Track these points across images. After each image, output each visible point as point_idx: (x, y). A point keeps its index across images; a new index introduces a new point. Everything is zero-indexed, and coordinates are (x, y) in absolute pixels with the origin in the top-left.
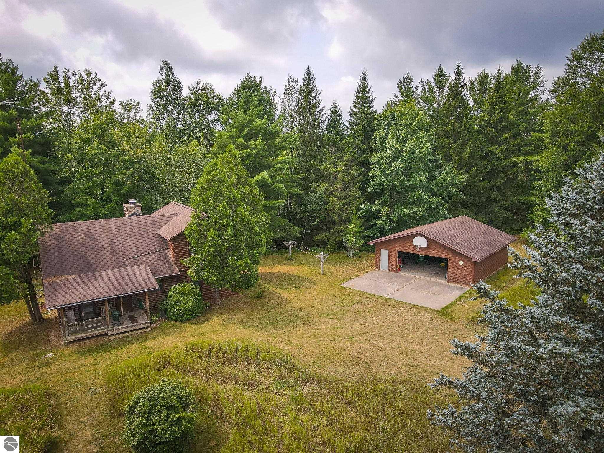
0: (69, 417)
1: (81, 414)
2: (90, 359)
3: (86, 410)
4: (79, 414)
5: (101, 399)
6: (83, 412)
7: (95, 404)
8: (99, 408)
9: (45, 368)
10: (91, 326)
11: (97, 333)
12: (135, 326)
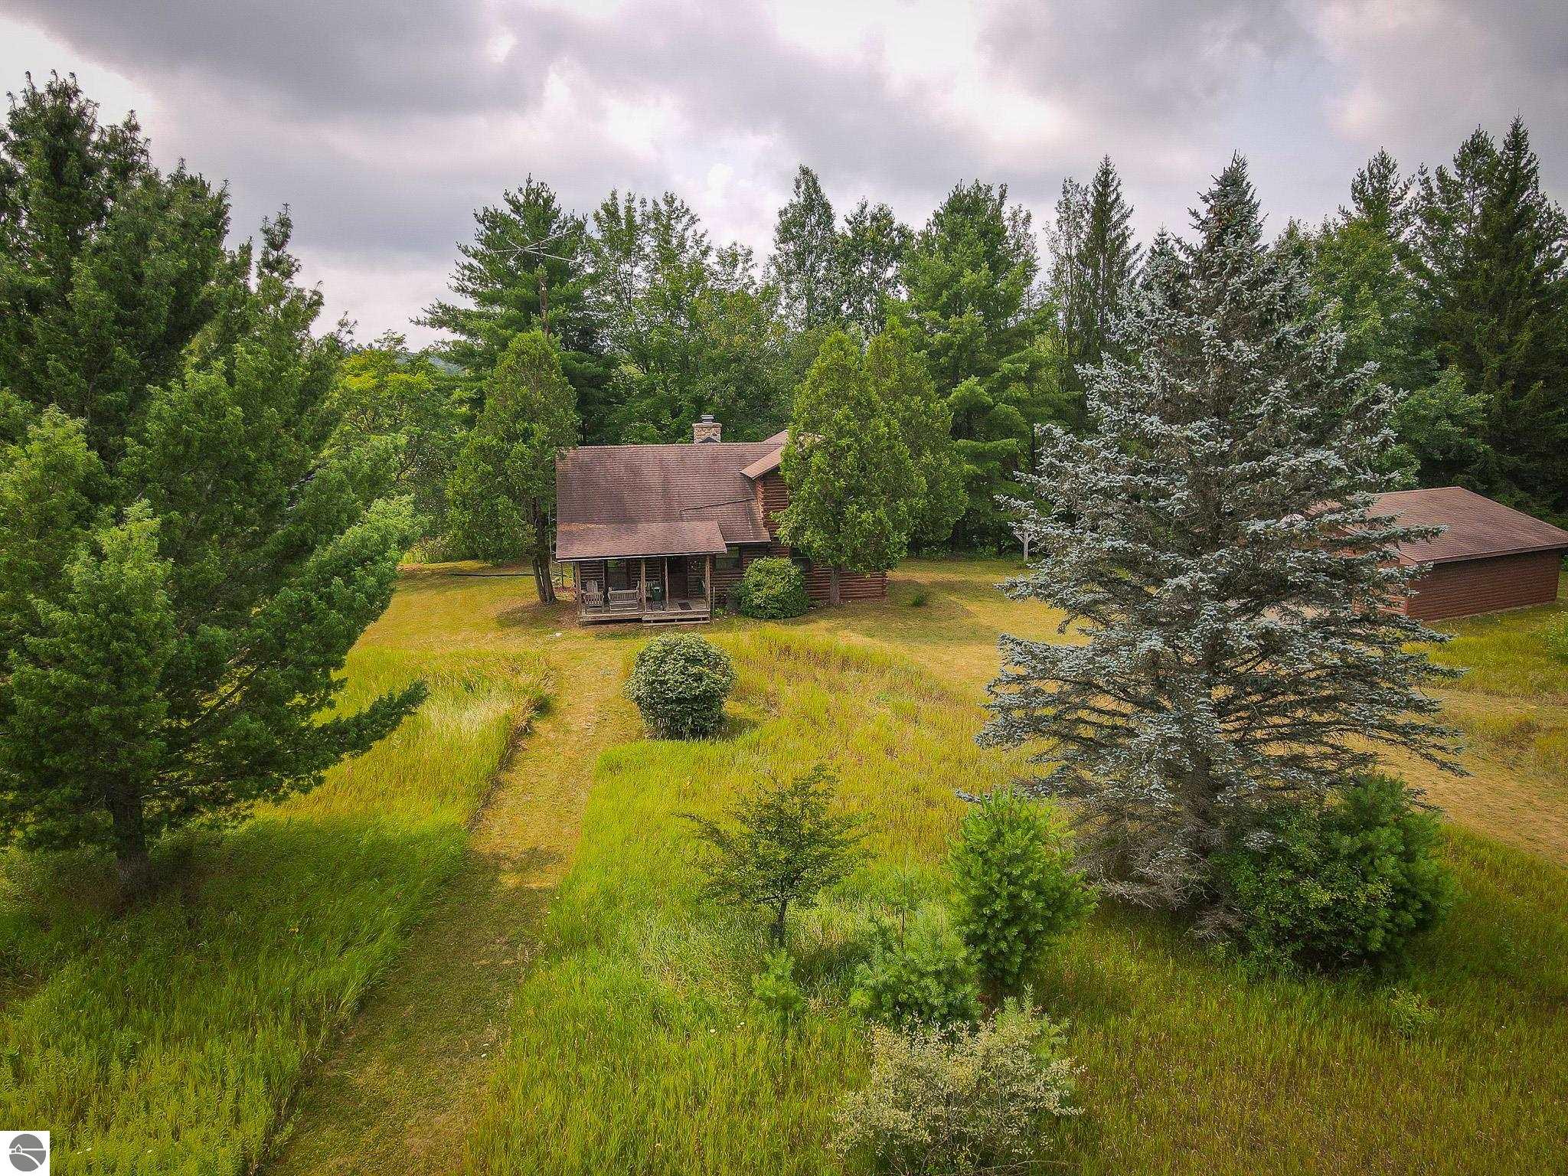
1: (585, 689)
3: (593, 687)
4: (583, 689)
5: (615, 680)
7: (605, 683)
9: (548, 645)
10: (619, 603)
11: (627, 615)
12: (685, 614)
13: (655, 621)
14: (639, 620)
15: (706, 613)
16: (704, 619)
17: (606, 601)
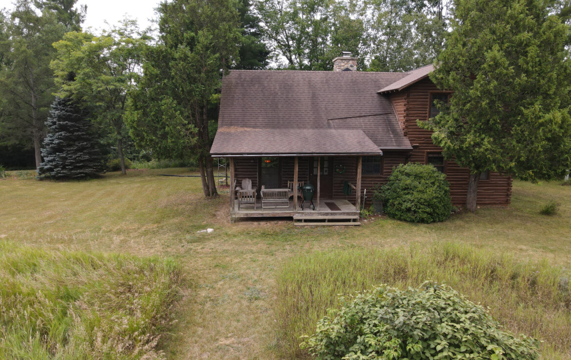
0: (200, 330)
1: (222, 329)
2: (262, 245)
3: (235, 324)
4: (220, 329)
5: (266, 310)
6: (227, 328)
7: (252, 316)
8: (259, 329)
9: (195, 244)
10: (271, 200)
11: (278, 212)
12: (335, 214)
13: (306, 221)
14: (290, 219)
15: (355, 214)
16: (355, 220)
17: (259, 198)
